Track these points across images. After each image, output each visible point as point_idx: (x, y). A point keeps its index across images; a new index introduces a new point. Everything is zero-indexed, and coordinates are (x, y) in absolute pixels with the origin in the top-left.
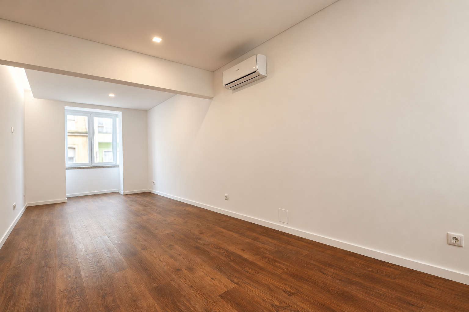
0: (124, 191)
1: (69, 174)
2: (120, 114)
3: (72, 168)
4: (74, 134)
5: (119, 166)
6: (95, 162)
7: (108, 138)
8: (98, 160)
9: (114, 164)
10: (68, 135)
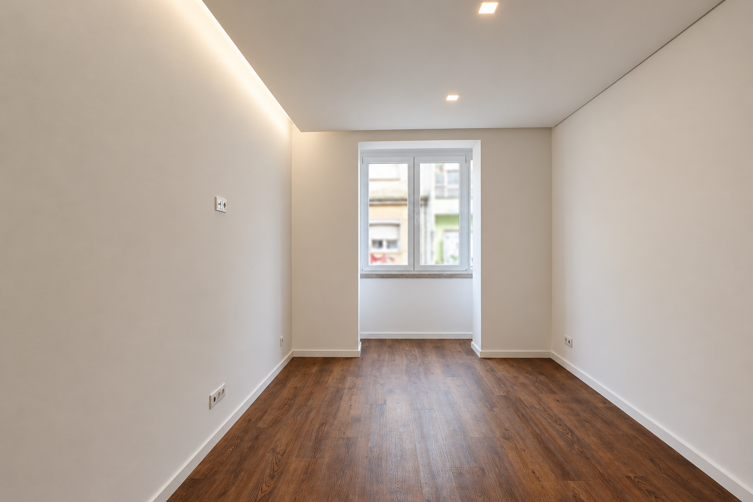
0: (482, 348)
1: (364, 287)
2: (476, 146)
3: (377, 275)
4: (382, 202)
5: (470, 276)
6: (422, 263)
7: (452, 206)
8: (429, 259)
9: (462, 270)
10: (371, 205)
